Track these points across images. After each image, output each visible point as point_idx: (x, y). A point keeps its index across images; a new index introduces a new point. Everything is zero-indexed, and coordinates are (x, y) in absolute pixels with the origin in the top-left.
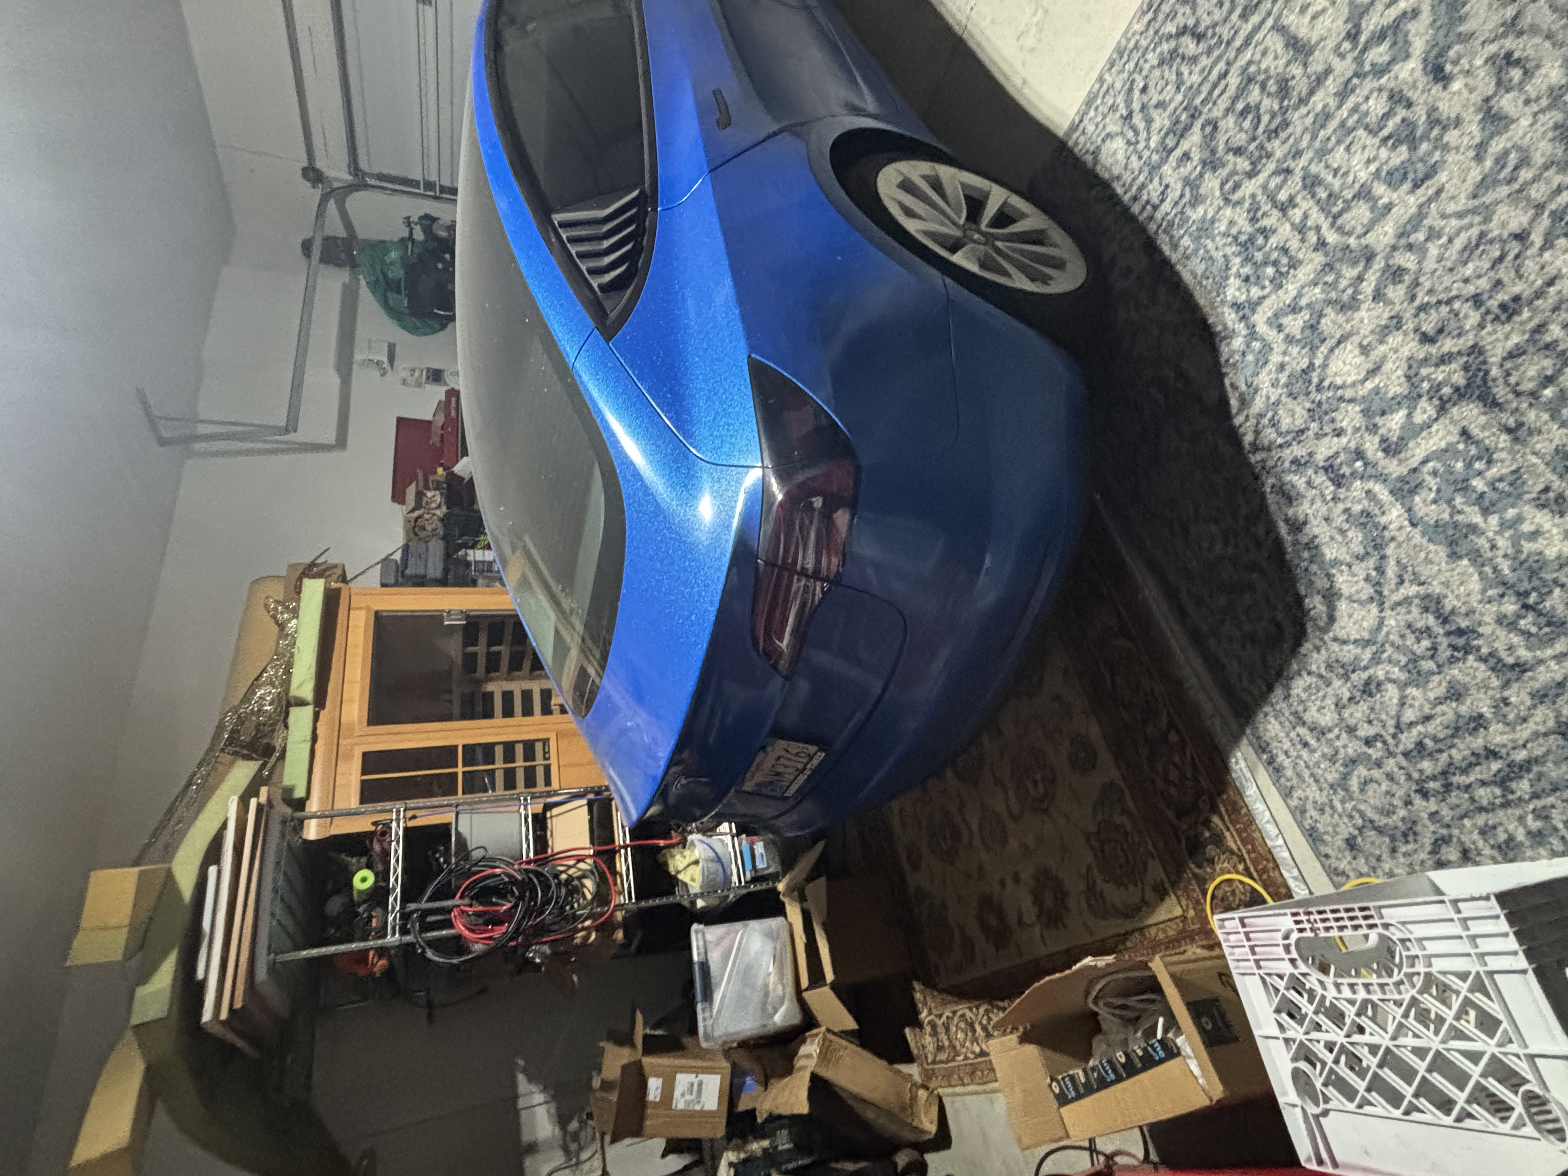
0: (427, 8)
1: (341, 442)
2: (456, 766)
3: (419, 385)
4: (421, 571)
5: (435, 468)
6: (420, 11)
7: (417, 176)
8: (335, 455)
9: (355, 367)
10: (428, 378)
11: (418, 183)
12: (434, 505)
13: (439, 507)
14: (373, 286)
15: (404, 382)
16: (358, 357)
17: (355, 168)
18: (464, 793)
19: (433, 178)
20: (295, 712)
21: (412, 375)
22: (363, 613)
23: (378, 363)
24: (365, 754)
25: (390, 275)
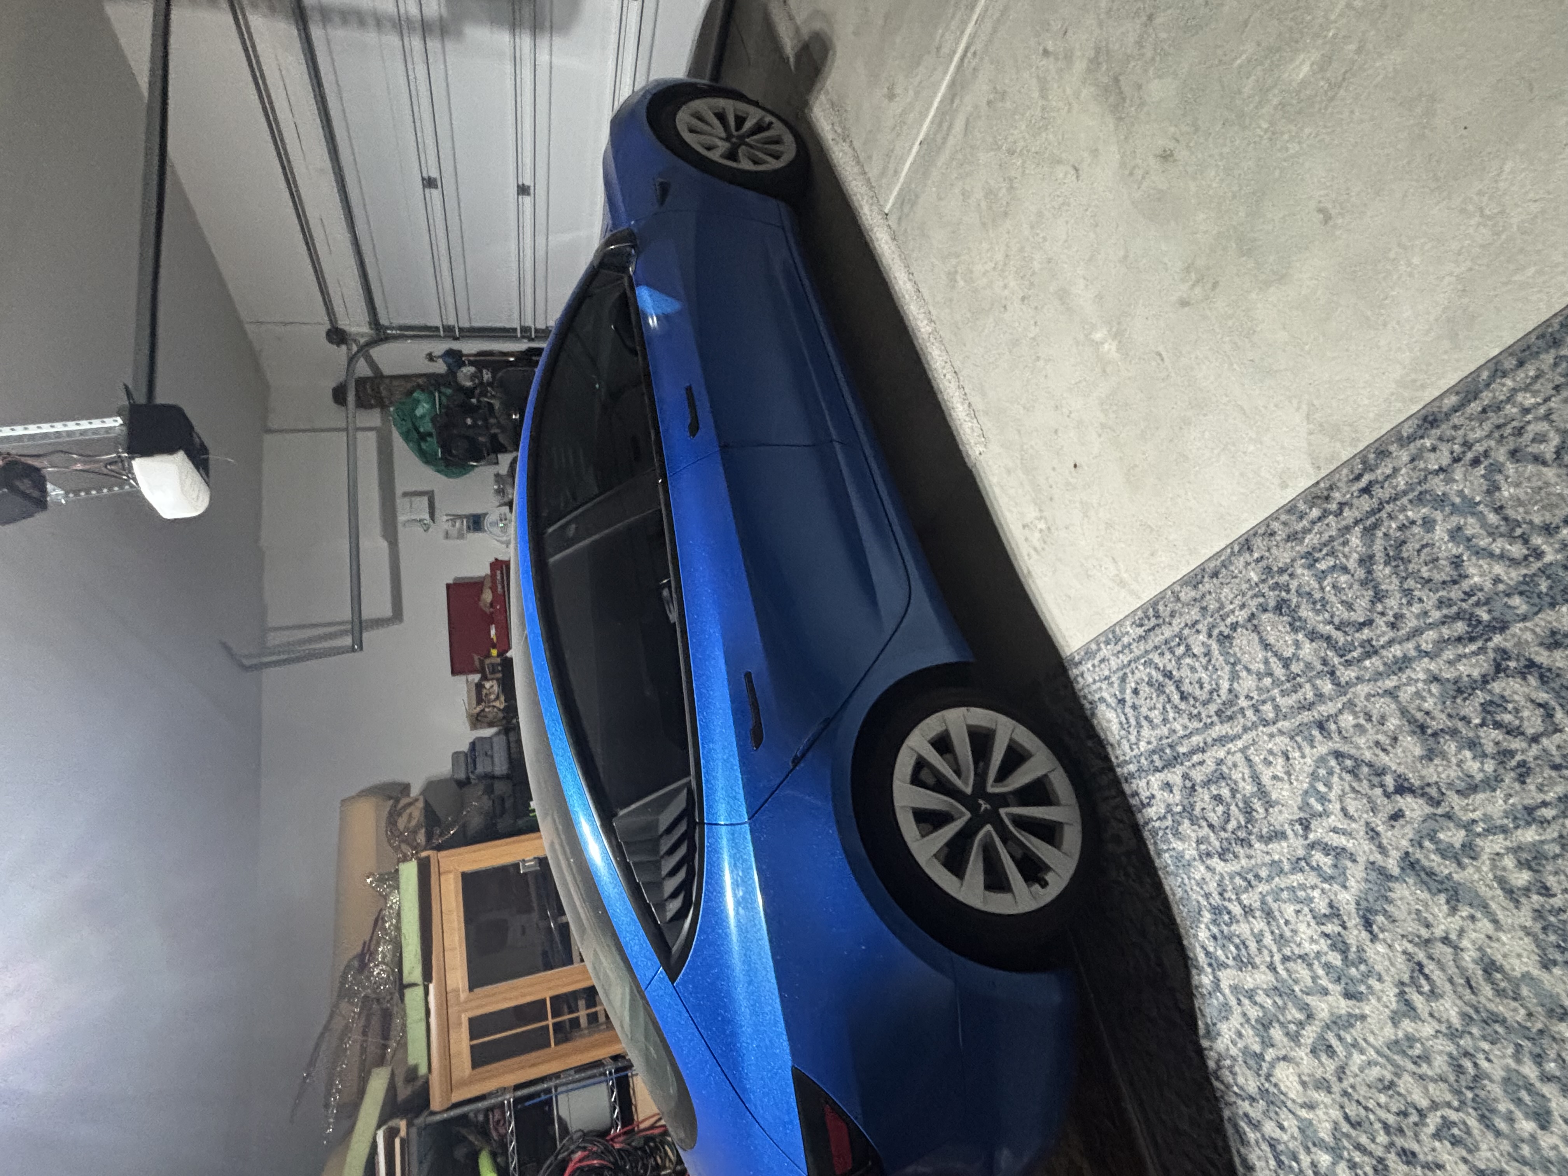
0: (434, 191)
1: (397, 615)
2: (547, 1019)
3: (461, 536)
4: (488, 769)
5: (489, 651)
6: (428, 195)
7: (437, 323)
8: (395, 628)
9: (400, 528)
10: (469, 528)
11: (437, 329)
12: (492, 697)
13: (497, 698)
14: (406, 436)
15: (447, 536)
16: (401, 518)
17: (375, 322)
18: (556, 1044)
19: (452, 321)
20: (409, 994)
21: (454, 526)
22: (451, 876)
23: (420, 521)
24: (471, 1020)
25: (422, 430)
